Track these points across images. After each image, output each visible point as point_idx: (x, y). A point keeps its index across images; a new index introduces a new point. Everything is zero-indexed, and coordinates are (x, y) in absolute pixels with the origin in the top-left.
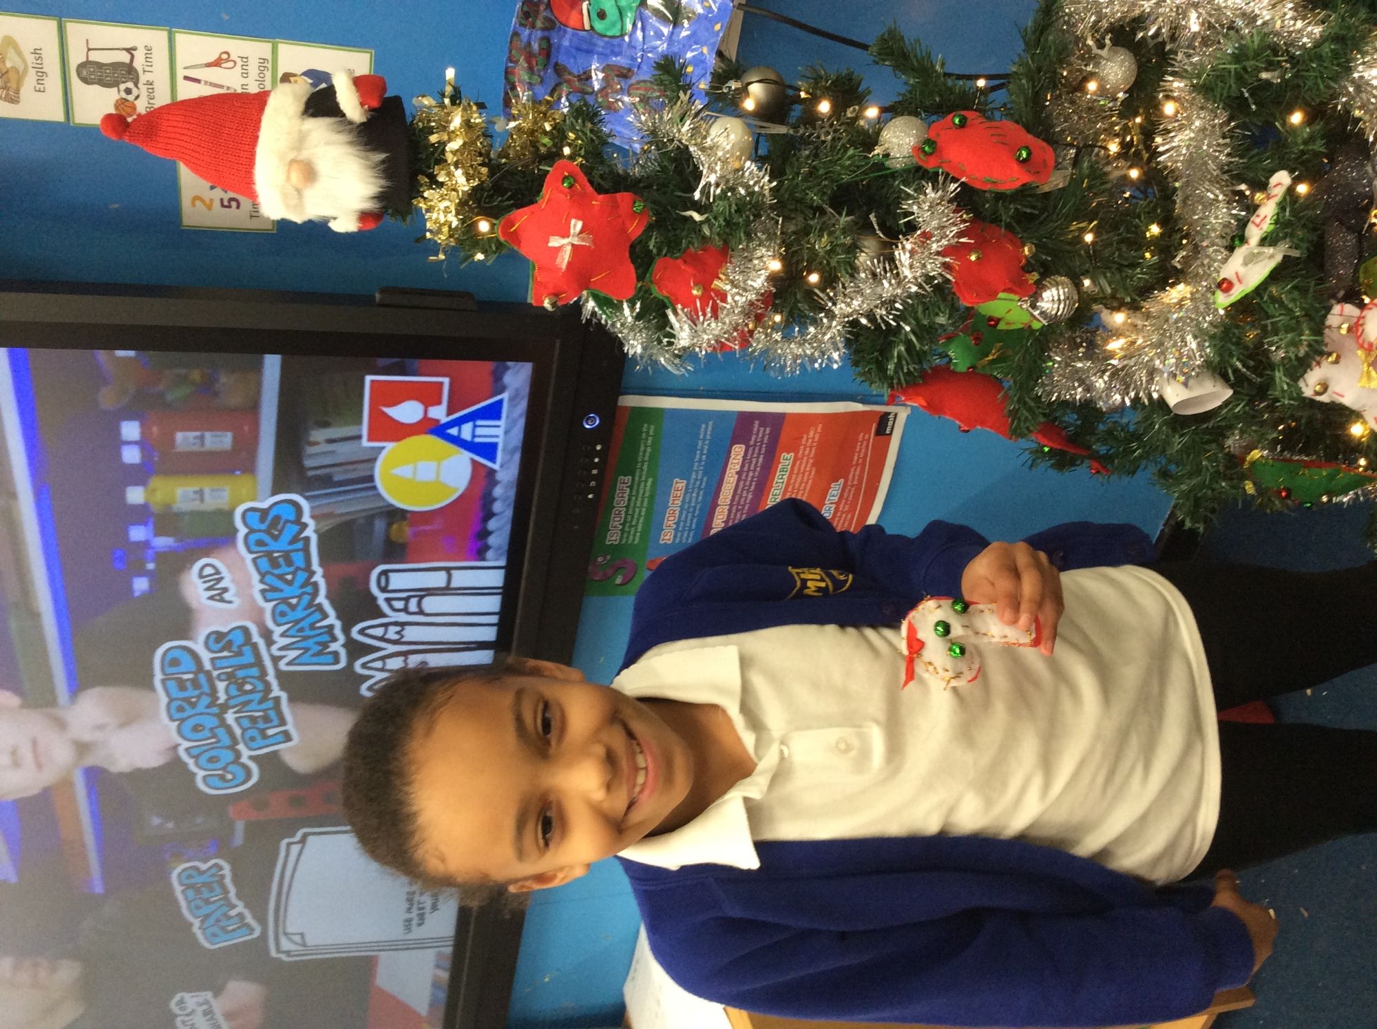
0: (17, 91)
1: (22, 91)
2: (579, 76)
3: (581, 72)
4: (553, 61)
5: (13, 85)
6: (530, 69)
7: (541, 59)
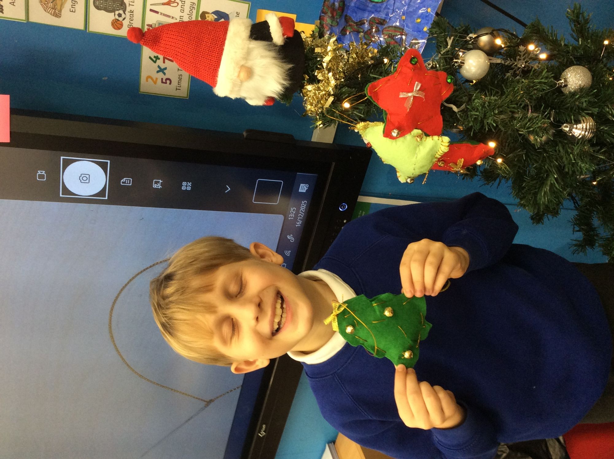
0: (60, 11)
1: (63, 11)
2: (356, 23)
3: (358, 20)
4: (345, 14)
5: (58, 7)
6: (333, 17)
7: (339, 12)
